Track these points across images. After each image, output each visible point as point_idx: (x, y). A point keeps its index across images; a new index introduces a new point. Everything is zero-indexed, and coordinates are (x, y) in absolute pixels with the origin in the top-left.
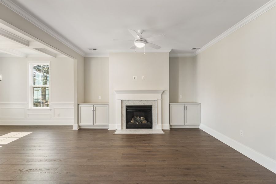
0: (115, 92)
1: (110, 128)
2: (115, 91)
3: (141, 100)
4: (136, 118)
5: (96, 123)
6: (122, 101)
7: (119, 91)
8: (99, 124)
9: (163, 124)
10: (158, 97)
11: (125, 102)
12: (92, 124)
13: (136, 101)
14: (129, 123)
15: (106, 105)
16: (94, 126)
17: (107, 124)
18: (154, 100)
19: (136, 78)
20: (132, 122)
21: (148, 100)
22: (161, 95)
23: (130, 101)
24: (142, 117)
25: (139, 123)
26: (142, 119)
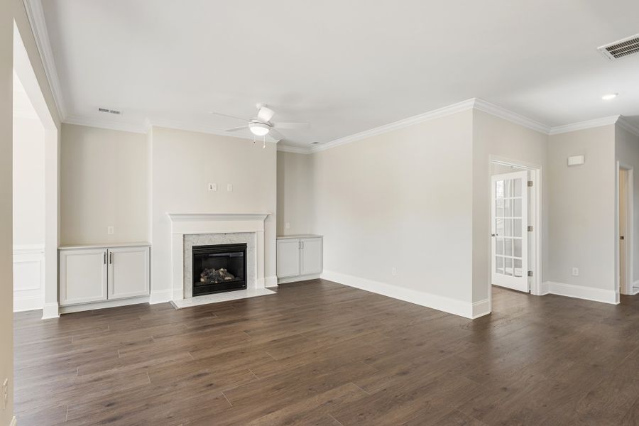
0: (169, 217)
1: (152, 301)
2: (170, 214)
3: (225, 234)
4: (208, 271)
5: (113, 293)
6: (184, 235)
7: (177, 216)
8: (123, 294)
9: (266, 278)
10: (258, 225)
11: (191, 238)
12: (103, 297)
13: (216, 236)
14: (198, 284)
15: (142, 248)
16: (108, 301)
17: (146, 291)
18: (251, 233)
19: (214, 189)
20: (202, 280)
21: (239, 233)
22: (262, 222)
23: (201, 237)
24: (222, 269)
25: (218, 280)
26: (221, 273)
